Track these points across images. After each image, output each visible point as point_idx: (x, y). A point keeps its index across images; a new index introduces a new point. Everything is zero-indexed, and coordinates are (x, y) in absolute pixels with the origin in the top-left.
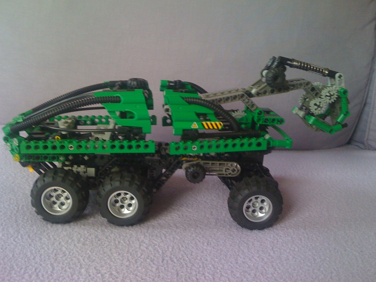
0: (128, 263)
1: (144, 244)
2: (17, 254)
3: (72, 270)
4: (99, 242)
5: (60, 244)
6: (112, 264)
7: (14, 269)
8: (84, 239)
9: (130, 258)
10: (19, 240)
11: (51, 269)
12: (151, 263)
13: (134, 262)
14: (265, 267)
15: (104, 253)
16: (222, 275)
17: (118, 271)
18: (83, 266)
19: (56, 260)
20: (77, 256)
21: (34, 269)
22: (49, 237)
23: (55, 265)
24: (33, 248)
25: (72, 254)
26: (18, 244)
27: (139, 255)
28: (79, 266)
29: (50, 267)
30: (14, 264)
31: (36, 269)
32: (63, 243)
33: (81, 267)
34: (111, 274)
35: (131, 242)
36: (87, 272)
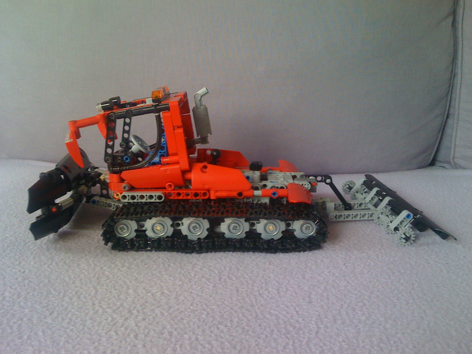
0: (180, 283)
1: (197, 266)
2: (53, 280)
3: (117, 291)
4: (146, 266)
5: (102, 268)
6: (163, 284)
7: (51, 293)
8: (129, 264)
9: (183, 278)
10: (55, 267)
11: (94, 292)
12: (208, 282)
13: (188, 282)
14: (337, 281)
15: (153, 275)
16: (287, 290)
17: (171, 290)
18: (130, 287)
19: (99, 283)
20: (123, 278)
21: (74, 293)
22: (88, 262)
23: (98, 287)
24: (71, 274)
25: (117, 277)
26: (54, 271)
27: (193, 275)
28: (126, 287)
29: (93, 289)
30: (51, 289)
31: (76, 293)
32: (105, 268)
33: (128, 288)
34: (163, 293)
35: (182, 265)
36: (135, 292)
